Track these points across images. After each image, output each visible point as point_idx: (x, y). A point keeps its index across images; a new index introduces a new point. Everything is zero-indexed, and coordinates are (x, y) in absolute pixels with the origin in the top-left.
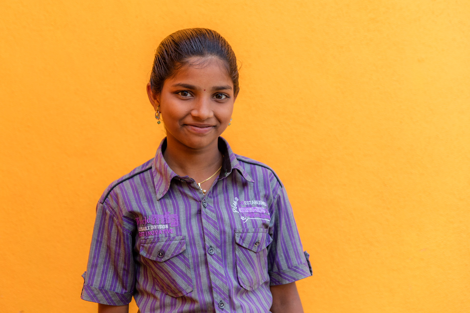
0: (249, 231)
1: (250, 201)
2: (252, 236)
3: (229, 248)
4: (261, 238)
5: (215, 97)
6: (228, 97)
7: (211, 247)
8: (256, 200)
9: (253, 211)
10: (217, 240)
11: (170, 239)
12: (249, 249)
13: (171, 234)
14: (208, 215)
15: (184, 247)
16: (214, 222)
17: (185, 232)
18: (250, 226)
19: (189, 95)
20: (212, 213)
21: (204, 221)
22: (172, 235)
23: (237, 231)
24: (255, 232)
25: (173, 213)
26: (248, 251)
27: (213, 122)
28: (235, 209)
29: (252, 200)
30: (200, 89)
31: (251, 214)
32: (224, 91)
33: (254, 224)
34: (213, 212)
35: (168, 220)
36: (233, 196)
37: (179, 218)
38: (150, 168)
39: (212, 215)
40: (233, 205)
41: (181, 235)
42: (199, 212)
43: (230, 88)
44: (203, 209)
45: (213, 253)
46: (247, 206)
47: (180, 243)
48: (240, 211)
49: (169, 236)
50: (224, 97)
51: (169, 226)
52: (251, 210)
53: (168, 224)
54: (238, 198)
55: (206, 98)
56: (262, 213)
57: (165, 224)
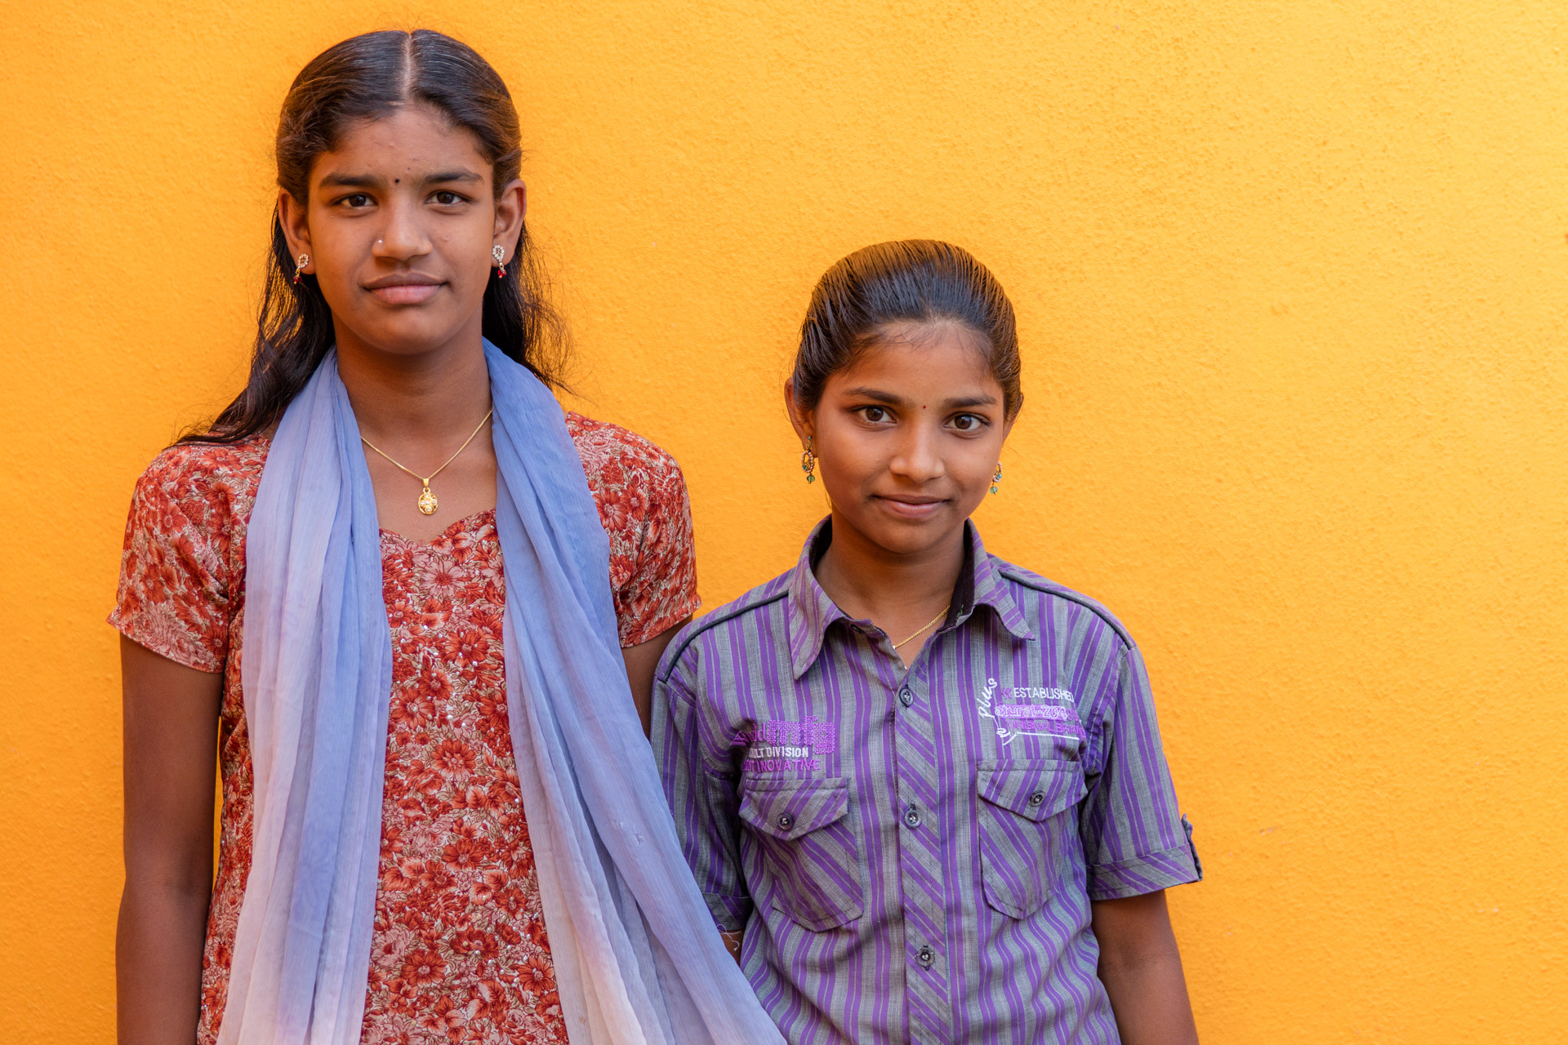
0: (1016, 765)
1: (1028, 689)
2: (1022, 779)
3: (961, 808)
4: (1049, 785)
5: (952, 424)
6: (986, 421)
7: (914, 807)
8: (1045, 685)
9: (1033, 716)
10: (930, 790)
11: (810, 786)
12: (1014, 812)
13: (813, 773)
14: (911, 724)
15: (843, 809)
16: (927, 743)
17: (849, 771)
18: (1018, 753)
19: (885, 418)
20: (922, 720)
21: (900, 740)
22: (815, 775)
23: (984, 766)
24: (1032, 770)
25: (824, 721)
26: (1013, 816)
27: (944, 488)
28: (986, 708)
29: (1035, 685)
30: (912, 405)
31: (1027, 723)
32: (975, 409)
33: (1032, 747)
34: (926, 717)
35: (809, 736)
36: (984, 674)
37: (838, 732)
38: (785, 595)
39: (923, 727)
40: (983, 698)
41: (838, 776)
42: (890, 718)
43: (992, 401)
44: (902, 711)
45: (918, 823)
46: (1019, 702)
47: (834, 796)
48: (998, 715)
49: (809, 778)
50: (975, 424)
51: (810, 752)
52: (1027, 711)
53: (810, 746)
54: (997, 680)
55: (924, 429)
56: (1058, 721)
57: (802, 746)
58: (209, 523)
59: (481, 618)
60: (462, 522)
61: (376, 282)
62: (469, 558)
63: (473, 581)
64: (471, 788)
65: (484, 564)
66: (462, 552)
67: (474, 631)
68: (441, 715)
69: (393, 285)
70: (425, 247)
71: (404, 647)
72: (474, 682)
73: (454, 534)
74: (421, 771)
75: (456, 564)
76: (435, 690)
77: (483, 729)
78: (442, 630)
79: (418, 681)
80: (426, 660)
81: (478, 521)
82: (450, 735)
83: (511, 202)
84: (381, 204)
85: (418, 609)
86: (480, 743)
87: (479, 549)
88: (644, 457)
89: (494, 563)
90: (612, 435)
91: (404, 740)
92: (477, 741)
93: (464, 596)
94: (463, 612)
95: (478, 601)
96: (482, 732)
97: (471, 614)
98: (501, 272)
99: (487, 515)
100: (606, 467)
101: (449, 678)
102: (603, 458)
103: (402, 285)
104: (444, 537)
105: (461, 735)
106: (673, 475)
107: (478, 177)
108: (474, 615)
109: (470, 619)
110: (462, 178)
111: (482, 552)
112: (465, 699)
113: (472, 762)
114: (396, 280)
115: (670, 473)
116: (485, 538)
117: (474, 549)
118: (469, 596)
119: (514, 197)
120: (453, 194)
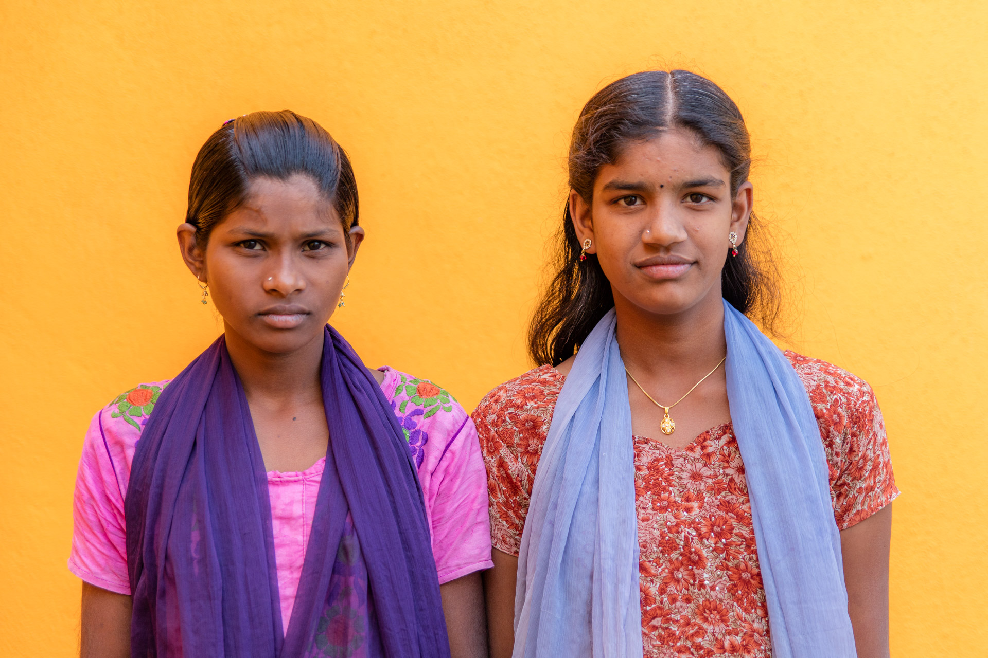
58: (519, 445)
59: (726, 506)
60: (707, 432)
61: (644, 261)
62: (715, 460)
63: (719, 478)
64: (728, 637)
65: (726, 464)
66: (708, 456)
67: (722, 516)
68: (700, 581)
69: (657, 264)
70: (683, 236)
71: (669, 529)
72: (723, 555)
73: (702, 441)
74: (688, 624)
75: (705, 465)
76: (693, 561)
77: (732, 591)
78: (698, 515)
79: (681, 554)
80: (686, 538)
81: (719, 432)
82: (708, 597)
83: (743, 199)
84: (648, 204)
85: (678, 499)
86: (731, 602)
87: (722, 453)
88: (842, 385)
89: (733, 464)
90: (818, 368)
91: (674, 600)
92: (729, 601)
93: (713, 489)
94: (713, 502)
95: (723, 493)
96: (732, 594)
97: (719, 503)
98: (734, 252)
99: (726, 426)
100: (813, 391)
101: (705, 553)
102: (811, 384)
103: (663, 264)
104: (695, 444)
105: (716, 597)
106: (865, 398)
107: (722, 182)
108: (721, 503)
109: (718, 507)
110: (710, 183)
111: (724, 456)
112: (717, 568)
113: (726, 618)
114: (659, 260)
115: (863, 397)
116: (725, 444)
117: (718, 453)
118: (717, 489)
119: (744, 195)
120: (702, 195)
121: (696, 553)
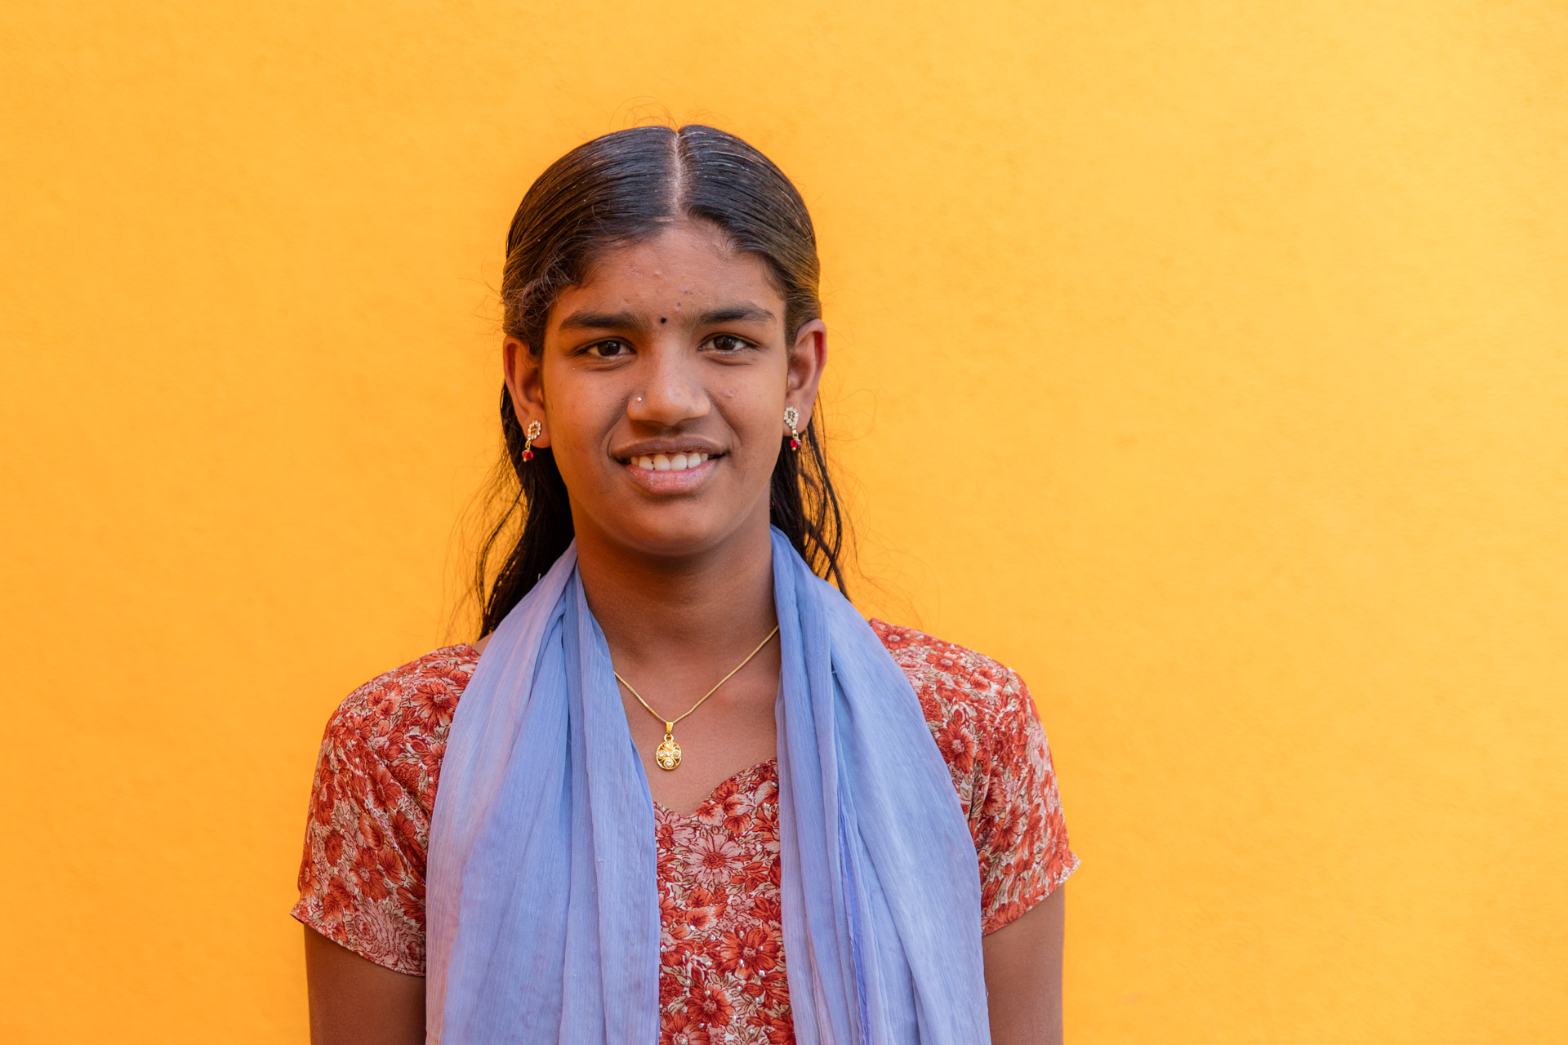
60: (732, 780)
62: (748, 828)
63: (755, 859)
65: (766, 834)
66: (737, 821)
67: (758, 928)
73: (724, 796)
75: (731, 838)
78: (715, 929)
81: (754, 778)
83: (807, 350)
84: (640, 352)
87: (760, 815)
88: (967, 686)
90: (924, 657)
93: (743, 881)
94: (742, 903)
95: (761, 887)
97: (752, 905)
99: (764, 768)
101: (728, 996)
104: (713, 802)
107: (770, 316)
108: (756, 905)
109: (752, 912)
110: (749, 316)
111: (763, 819)
112: (749, 1022)
114: (660, 446)
116: (765, 800)
117: (753, 816)
118: (750, 880)
119: (812, 343)
120: (736, 338)
121: (712, 998)
